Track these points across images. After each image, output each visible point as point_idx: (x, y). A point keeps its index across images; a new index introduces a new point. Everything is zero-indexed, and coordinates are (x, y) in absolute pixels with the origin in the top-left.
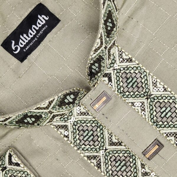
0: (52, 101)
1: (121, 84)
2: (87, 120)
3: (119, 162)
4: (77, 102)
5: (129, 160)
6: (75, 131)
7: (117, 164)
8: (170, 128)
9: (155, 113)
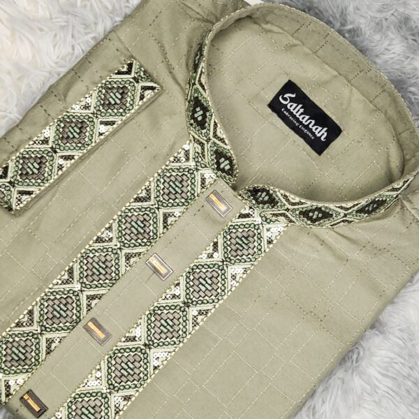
0: (224, 142)
1: (240, 230)
2: (195, 186)
3: (142, 225)
4: (219, 173)
5: (145, 238)
6: (181, 170)
7: (139, 223)
8: (185, 288)
9: (204, 270)
